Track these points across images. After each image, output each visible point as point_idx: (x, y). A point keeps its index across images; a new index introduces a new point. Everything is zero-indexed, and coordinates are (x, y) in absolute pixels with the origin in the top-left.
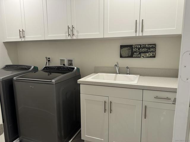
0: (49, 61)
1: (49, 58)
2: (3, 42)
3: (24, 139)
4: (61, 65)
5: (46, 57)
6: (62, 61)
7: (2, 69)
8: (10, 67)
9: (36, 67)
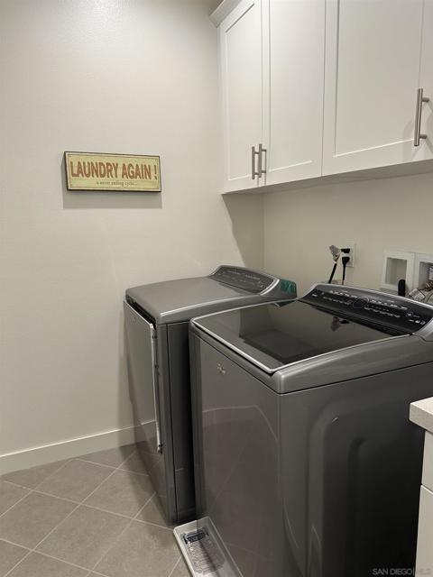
0: (346, 260)
1: (347, 251)
2: (223, 195)
3: (211, 533)
4: (392, 283)
5: (332, 248)
6: (397, 264)
7: (211, 277)
8: (227, 273)
9: (288, 282)
